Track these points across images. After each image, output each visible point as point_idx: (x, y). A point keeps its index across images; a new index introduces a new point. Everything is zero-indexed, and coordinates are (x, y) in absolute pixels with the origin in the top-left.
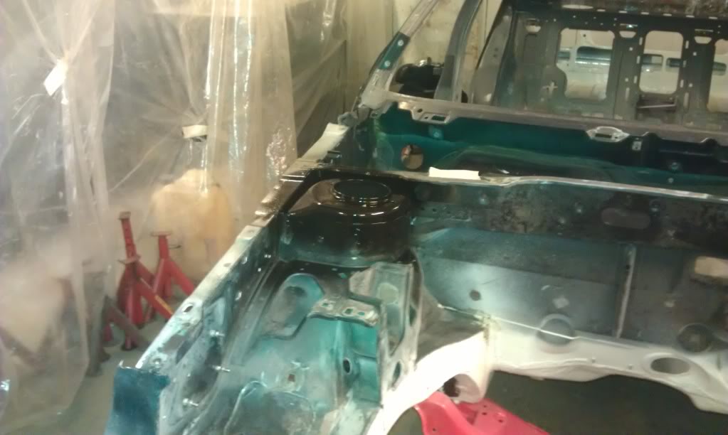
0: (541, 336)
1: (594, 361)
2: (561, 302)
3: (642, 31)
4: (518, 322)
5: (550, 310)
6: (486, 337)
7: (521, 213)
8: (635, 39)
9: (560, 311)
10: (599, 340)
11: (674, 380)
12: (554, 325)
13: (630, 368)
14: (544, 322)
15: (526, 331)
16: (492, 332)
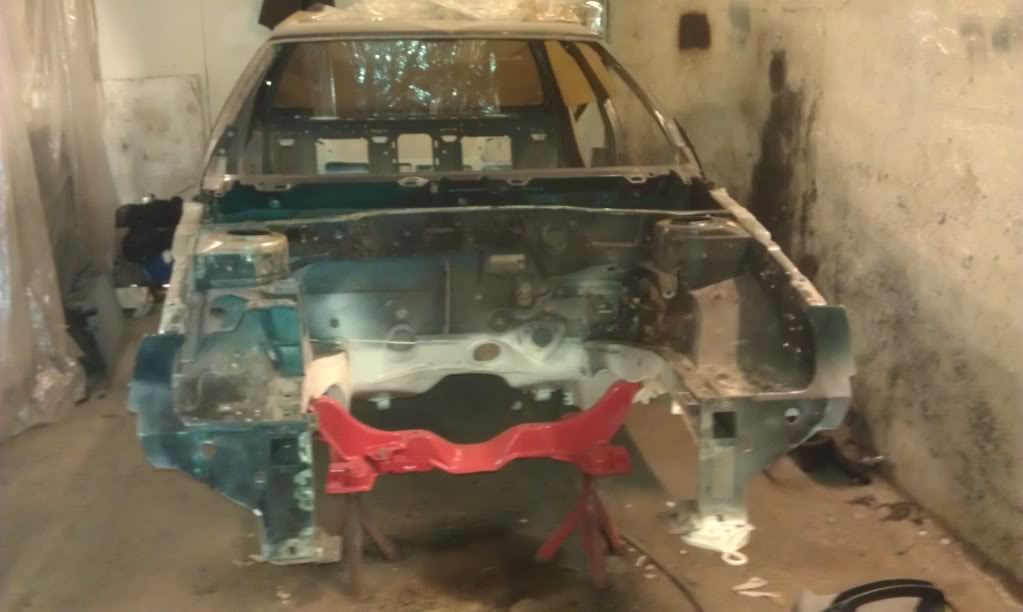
0: (390, 347)
1: (431, 364)
2: (402, 314)
3: (393, 136)
4: (369, 338)
5: (396, 322)
6: (347, 357)
7: (367, 242)
8: (388, 144)
9: (402, 322)
10: (433, 341)
11: (491, 366)
12: (399, 335)
13: (459, 362)
14: (391, 334)
15: (378, 346)
16: (352, 353)
